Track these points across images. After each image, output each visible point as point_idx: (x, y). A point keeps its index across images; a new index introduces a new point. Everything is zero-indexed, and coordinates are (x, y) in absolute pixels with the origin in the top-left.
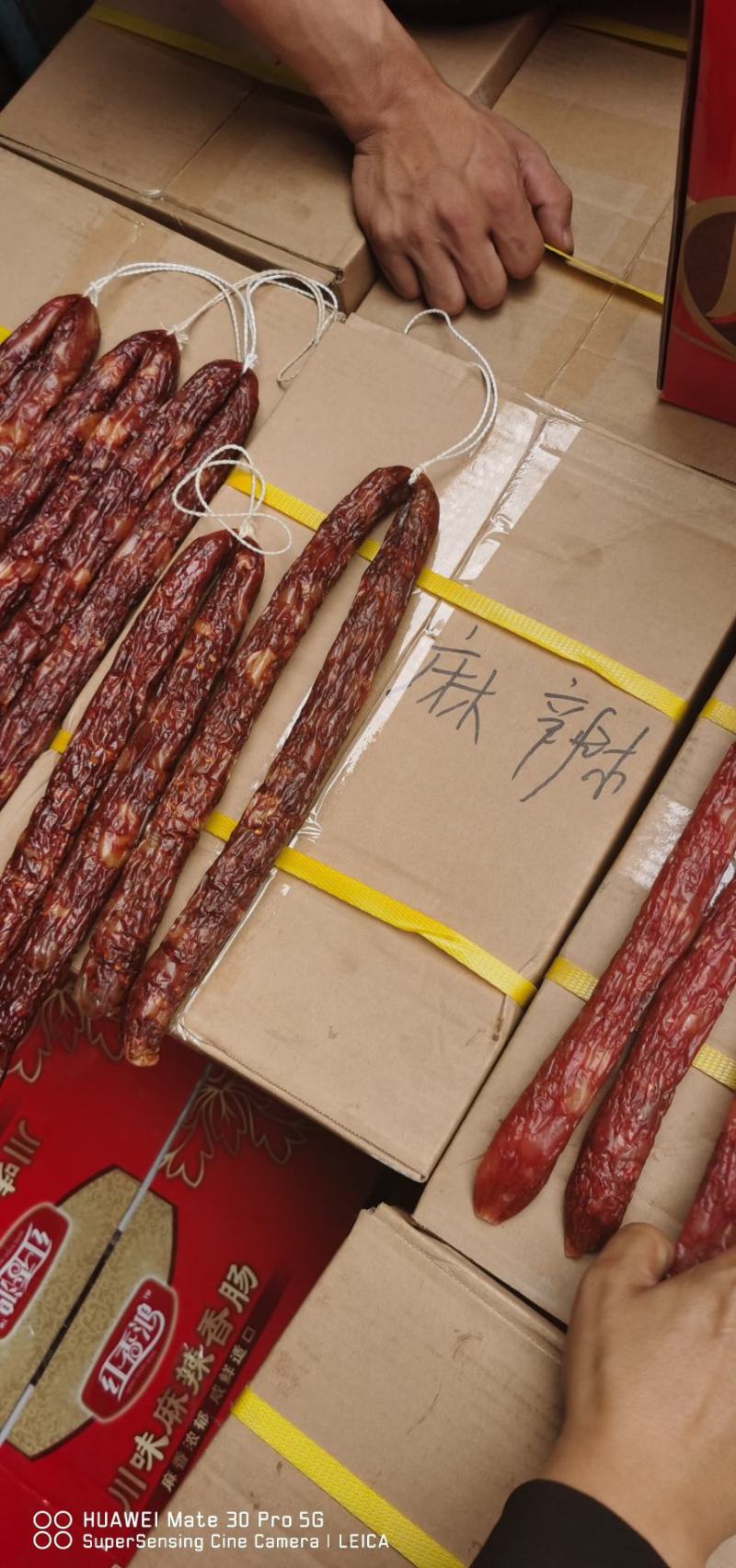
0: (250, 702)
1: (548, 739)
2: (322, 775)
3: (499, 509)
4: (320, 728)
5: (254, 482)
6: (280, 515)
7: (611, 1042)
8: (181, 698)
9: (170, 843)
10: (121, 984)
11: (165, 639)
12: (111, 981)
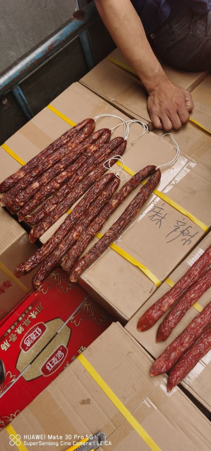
0: (111, 210)
1: (176, 230)
2: (124, 229)
3: (175, 179)
4: (125, 218)
5: (122, 164)
6: (126, 172)
7: (175, 297)
8: (97, 206)
9: (88, 236)
10: (72, 264)
11: (96, 193)
12: (69, 263)
